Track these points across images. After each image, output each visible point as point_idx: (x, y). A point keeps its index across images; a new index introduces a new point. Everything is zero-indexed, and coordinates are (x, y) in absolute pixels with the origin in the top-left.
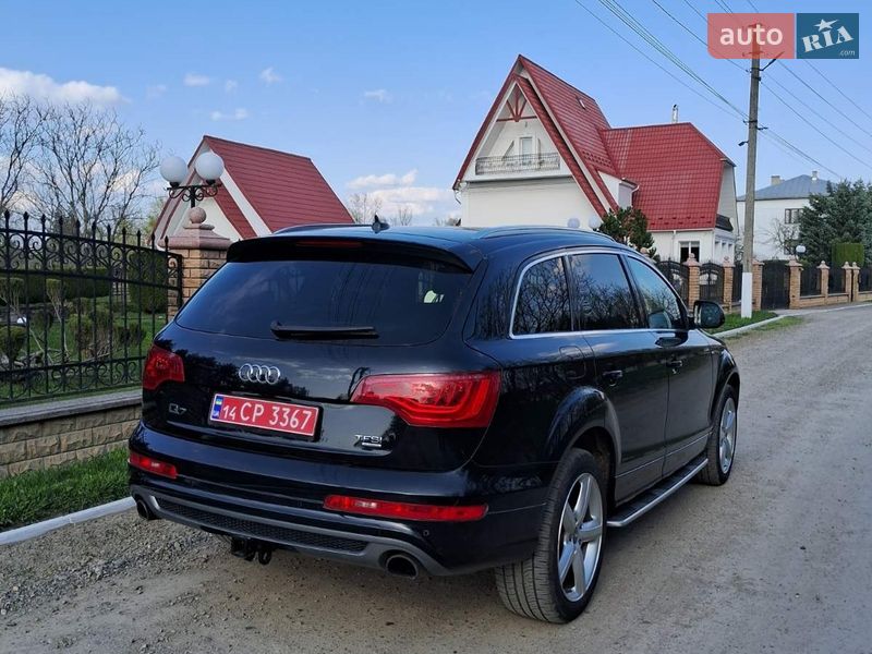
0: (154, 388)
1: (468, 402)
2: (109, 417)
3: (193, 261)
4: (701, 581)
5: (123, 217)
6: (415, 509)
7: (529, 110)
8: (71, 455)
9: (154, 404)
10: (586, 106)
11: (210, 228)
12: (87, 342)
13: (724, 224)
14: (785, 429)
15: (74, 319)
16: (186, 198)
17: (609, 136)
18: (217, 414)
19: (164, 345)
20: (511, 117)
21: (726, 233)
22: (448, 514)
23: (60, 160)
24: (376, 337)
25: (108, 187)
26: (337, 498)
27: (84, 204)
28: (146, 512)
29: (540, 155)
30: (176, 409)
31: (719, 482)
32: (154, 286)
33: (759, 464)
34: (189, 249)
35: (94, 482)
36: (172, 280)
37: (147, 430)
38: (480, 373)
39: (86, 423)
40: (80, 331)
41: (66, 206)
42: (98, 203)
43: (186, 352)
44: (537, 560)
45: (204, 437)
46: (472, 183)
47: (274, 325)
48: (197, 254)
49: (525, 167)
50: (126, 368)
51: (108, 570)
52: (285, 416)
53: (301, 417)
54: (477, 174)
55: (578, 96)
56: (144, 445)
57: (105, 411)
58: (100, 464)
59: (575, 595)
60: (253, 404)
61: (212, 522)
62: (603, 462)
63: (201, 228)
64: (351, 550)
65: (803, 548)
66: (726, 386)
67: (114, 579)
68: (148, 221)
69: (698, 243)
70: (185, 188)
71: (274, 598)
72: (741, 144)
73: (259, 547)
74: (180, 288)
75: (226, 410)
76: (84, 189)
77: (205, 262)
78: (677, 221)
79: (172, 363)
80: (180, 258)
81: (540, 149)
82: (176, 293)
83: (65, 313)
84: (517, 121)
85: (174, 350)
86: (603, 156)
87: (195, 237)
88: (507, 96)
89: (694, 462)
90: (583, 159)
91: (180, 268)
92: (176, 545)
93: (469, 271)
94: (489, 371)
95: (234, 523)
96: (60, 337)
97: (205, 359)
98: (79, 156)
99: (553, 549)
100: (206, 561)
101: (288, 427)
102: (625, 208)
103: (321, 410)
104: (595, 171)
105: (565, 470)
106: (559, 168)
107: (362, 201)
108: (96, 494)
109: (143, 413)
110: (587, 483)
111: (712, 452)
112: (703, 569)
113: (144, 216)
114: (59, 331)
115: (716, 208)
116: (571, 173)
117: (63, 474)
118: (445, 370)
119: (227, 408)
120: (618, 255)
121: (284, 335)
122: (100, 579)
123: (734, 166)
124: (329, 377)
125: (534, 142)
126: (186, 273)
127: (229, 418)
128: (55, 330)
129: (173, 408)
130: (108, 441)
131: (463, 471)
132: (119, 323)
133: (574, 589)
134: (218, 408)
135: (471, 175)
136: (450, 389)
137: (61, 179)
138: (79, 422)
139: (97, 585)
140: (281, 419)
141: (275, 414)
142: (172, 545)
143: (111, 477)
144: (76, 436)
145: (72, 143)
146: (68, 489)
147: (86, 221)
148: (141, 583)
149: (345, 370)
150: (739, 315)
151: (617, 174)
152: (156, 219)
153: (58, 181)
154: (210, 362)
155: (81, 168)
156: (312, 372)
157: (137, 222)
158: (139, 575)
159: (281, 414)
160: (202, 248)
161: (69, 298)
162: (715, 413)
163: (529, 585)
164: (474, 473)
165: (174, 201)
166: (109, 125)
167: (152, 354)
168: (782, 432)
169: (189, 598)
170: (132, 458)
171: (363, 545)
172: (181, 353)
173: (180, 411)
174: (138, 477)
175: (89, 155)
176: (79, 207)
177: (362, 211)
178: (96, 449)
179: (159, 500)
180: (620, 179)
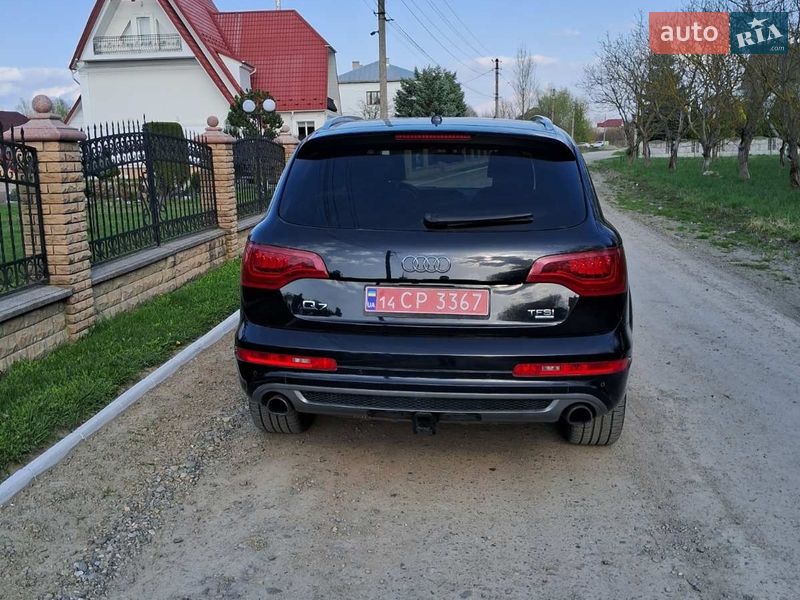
13: (331, 105)
17: (219, 20)
21: (332, 113)
29: (159, 35)
30: (312, 306)
46: (91, 62)
49: (145, 48)
52: (454, 301)
53: (471, 300)
54: (96, 53)
60: (414, 293)
61: (383, 405)
64: (537, 408)
69: (313, 122)
81: (158, 30)
86: (219, 38)
90: (203, 41)
91: (35, 163)
95: (411, 402)
101: (458, 309)
102: (245, 90)
103: (490, 292)
104: (215, 53)
106: (181, 49)
116: (193, 55)
119: (383, 299)
121: (435, 226)
123: (334, 52)
125: (152, 22)
127: (388, 308)
129: (308, 305)
135: (89, 54)
140: (449, 303)
141: (441, 300)
159: (448, 299)
171: (548, 403)
173: (318, 307)
179: (306, 394)
180: (240, 61)
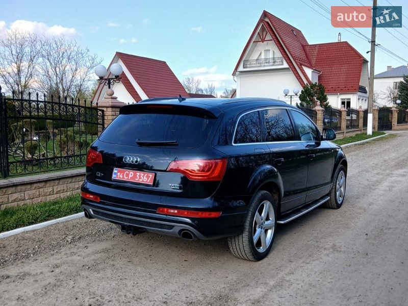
0: (90, 166)
1: (213, 171)
2: (74, 180)
3: (109, 112)
4: (318, 247)
5: (80, 90)
6: (193, 213)
7: (269, 37)
8: (58, 195)
9: (90, 173)
10: (296, 34)
11: (116, 98)
12: (64, 148)
13: (363, 90)
14: (373, 185)
15: (58, 138)
16: (106, 84)
17: (307, 48)
18: (115, 176)
19: (95, 149)
20: (260, 40)
21: (364, 94)
22: (206, 215)
23: (51, 64)
24: (177, 145)
25: (73, 77)
26: (161, 209)
27: (62, 85)
28: (88, 215)
29: (274, 58)
30: (99, 174)
31: (336, 207)
32: (92, 123)
33: (357, 200)
34: (107, 107)
35: (68, 206)
36: (100, 121)
37: (88, 183)
38: (219, 159)
39: (64, 182)
40: (61, 143)
41: (54, 85)
42: (68, 84)
43: (103, 151)
44: (244, 234)
45: (113, 186)
46: (241, 72)
47: (137, 140)
48: (110, 109)
49: (267, 64)
50: (81, 158)
51: (73, 240)
52: (142, 177)
53: (148, 177)
54: (244, 68)
55: (293, 29)
56: (87, 189)
57: (72, 177)
58: (70, 199)
59: (261, 250)
60: (129, 172)
61: (113, 219)
62: (276, 196)
63: (112, 98)
64: (168, 229)
65: (367, 234)
66: (340, 166)
67: (76, 243)
68: (92, 92)
69: (350, 99)
70: (106, 79)
71: (140, 251)
72: (368, 52)
73: (132, 228)
74: (103, 124)
75: (118, 174)
76: (62, 77)
77: (114, 113)
78: (333, 89)
79: (98, 156)
80: (103, 111)
81: (274, 56)
82: (101, 126)
83: (55, 135)
84: (263, 42)
85: (99, 150)
86: (304, 58)
87: (109, 102)
88: (258, 30)
89: (322, 198)
90: (294, 60)
91: (103, 116)
92: (102, 231)
93: (215, 118)
94: (223, 158)
95: (122, 219)
96: (52, 146)
97: (111, 154)
98: (60, 62)
99: (250, 230)
100: (113, 237)
101: (143, 181)
102: (314, 83)
103: (156, 174)
104: (300, 66)
105: (256, 199)
106: (282, 64)
107: (191, 81)
108: (68, 211)
109: (87, 178)
110: (267, 205)
111: (333, 194)
112: (321, 242)
113: (90, 90)
114: (52, 143)
115: (359, 82)
116: (289, 67)
117: (55, 203)
118: (205, 158)
119: (119, 174)
120: (286, 109)
121: (141, 144)
122: (70, 243)
123: (367, 62)
124: (162, 161)
125: (271, 52)
126: (106, 118)
127: (120, 178)
128: (50, 143)
129: (98, 174)
130: (74, 189)
131: (211, 198)
132: (78, 139)
133: (261, 248)
134: (115, 174)
135: (241, 68)
136: (206, 166)
137: (51, 72)
138: (62, 181)
139: (69, 246)
140: (140, 178)
141: (138, 176)
142: (100, 231)
143: (75, 204)
144: (60, 187)
145: (56, 56)
146: (57, 208)
147: (64, 92)
148: (87, 245)
149: (168, 158)
150: (366, 134)
151: (311, 67)
152: (95, 91)
153: (50, 73)
154: (114, 155)
155: (61, 68)
156: (154, 159)
157: (87, 92)
158: (86, 242)
159: (140, 176)
160: (112, 107)
161: (56, 128)
162: (334, 177)
163: (241, 245)
164: (216, 199)
165: (102, 85)
166: (73, 47)
167: (90, 152)
168: (372, 187)
169: (106, 251)
170: (82, 194)
171: (172, 227)
172: (101, 152)
173: (101, 175)
174: (84, 201)
175: (64, 62)
176: (60, 86)
177: (191, 86)
178: (68, 193)
179: (93, 211)
180: (312, 69)
